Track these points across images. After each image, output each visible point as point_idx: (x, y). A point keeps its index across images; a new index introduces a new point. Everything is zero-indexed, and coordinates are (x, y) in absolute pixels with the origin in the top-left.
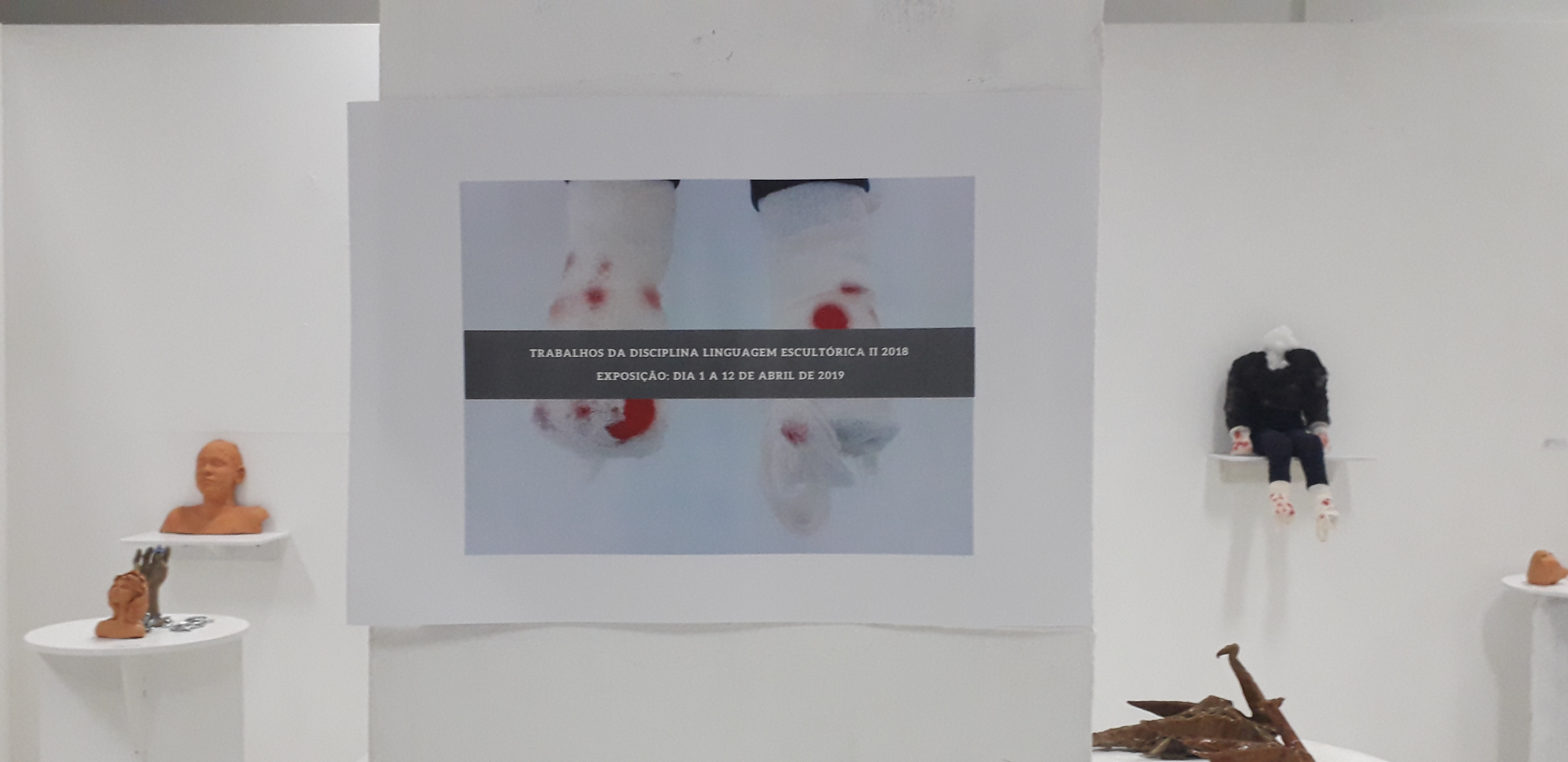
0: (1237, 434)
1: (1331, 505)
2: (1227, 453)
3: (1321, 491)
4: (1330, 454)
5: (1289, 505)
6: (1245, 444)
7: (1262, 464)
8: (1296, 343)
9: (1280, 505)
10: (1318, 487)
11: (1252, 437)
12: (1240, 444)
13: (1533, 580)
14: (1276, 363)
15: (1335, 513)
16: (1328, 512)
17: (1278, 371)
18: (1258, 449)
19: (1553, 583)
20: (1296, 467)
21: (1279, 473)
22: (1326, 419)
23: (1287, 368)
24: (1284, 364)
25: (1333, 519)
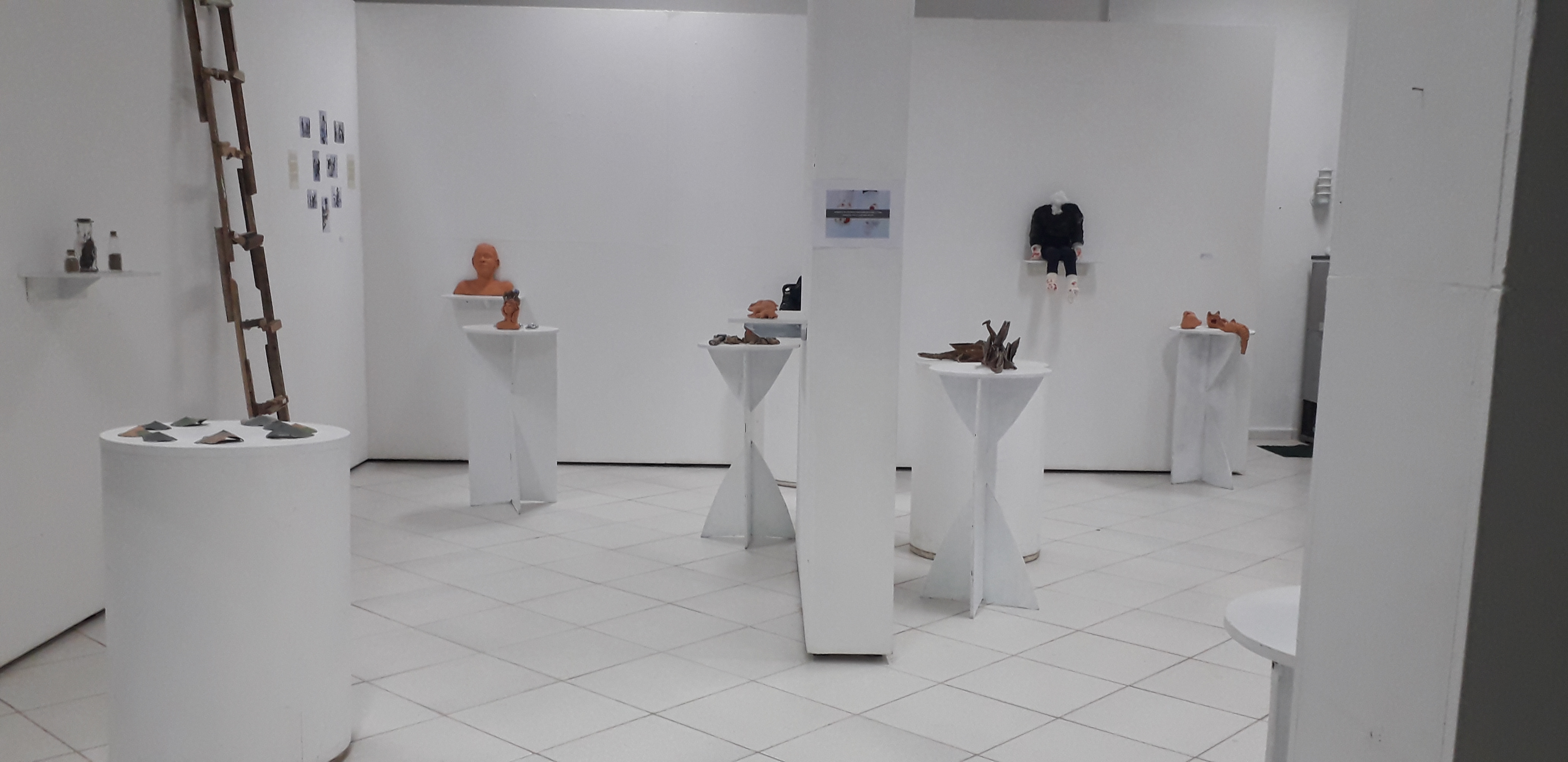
0: (1035, 249)
1: (1076, 285)
2: (1028, 259)
3: (1073, 278)
4: (1080, 260)
5: (1055, 285)
6: (1038, 254)
7: (1044, 264)
8: (1067, 200)
9: (1050, 285)
10: (1071, 276)
11: (1041, 251)
12: (1035, 254)
13: (1184, 326)
14: (1056, 211)
15: (1077, 289)
16: (1073, 288)
17: (1056, 215)
18: (1044, 256)
19: (1194, 328)
20: (1061, 266)
21: (1052, 268)
22: (1082, 242)
23: (1061, 214)
24: (1061, 211)
25: (1076, 292)
